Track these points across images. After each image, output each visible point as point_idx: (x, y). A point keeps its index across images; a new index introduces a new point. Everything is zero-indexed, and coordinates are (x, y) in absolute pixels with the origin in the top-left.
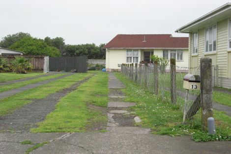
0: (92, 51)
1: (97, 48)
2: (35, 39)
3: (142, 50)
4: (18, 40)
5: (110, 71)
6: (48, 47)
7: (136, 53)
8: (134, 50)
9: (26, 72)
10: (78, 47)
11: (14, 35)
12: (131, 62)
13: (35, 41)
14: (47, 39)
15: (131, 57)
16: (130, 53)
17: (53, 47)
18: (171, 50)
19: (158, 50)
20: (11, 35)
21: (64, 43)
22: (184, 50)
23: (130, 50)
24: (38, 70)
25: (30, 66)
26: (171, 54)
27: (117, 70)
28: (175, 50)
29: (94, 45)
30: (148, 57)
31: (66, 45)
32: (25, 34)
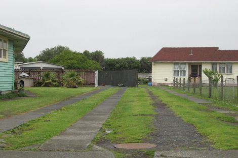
0: (133, 64)
1: (138, 61)
2: (75, 53)
3: (189, 64)
4: (57, 53)
5: (157, 85)
6: (88, 60)
7: (183, 66)
8: (182, 64)
9: (77, 86)
10: (118, 61)
11: (52, 49)
12: (178, 76)
13: (74, 55)
14: (86, 53)
15: (178, 71)
16: (176, 66)
17: (93, 61)
18: (220, 63)
19: (206, 63)
20: (50, 49)
21: (103, 57)
22: (234, 63)
23: (178, 64)
24: (86, 84)
25: (81, 81)
26: (220, 67)
27: (164, 84)
28: (224, 63)
29: (134, 58)
30: (195, 71)
31: (105, 59)
32: (64, 48)
